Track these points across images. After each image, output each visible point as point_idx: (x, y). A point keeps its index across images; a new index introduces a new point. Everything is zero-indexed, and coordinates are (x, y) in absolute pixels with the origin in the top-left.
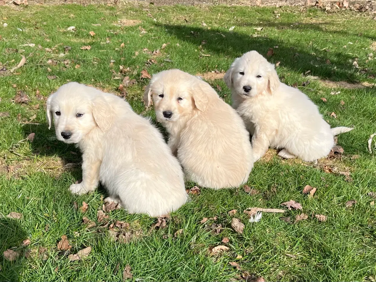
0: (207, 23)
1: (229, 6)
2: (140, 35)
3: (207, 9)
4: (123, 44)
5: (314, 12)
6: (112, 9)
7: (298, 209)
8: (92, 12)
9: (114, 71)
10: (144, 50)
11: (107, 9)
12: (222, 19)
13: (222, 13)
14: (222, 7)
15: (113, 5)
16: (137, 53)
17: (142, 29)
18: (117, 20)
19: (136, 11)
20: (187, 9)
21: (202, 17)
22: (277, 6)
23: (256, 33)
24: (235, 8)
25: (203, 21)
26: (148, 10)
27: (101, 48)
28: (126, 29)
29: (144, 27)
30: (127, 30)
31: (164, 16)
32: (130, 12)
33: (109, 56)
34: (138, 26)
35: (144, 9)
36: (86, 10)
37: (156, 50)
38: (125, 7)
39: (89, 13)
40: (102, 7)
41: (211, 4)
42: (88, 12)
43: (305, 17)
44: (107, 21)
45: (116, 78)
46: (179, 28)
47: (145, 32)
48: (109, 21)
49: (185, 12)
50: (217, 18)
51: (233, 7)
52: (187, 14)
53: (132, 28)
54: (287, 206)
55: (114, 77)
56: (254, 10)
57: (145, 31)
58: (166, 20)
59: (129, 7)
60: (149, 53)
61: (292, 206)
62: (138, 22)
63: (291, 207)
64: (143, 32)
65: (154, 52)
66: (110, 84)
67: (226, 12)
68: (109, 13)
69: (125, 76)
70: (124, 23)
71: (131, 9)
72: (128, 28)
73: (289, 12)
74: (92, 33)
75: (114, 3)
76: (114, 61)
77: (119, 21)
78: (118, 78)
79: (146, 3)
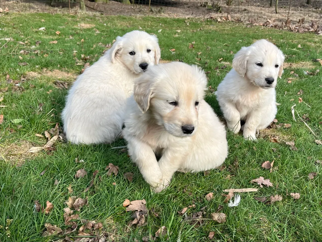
0: (142, 27)
1: (155, 17)
2: (95, 34)
3: (140, 18)
4: (83, 40)
5: (210, 22)
6: (73, 17)
7: (269, 186)
8: (58, 18)
9: (76, 59)
10: (100, 44)
11: (69, 17)
12: (152, 25)
13: (151, 22)
14: (151, 18)
15: (74, 14)
16: (94, 46)
17: (97, 30)
18: (77, 24)
19: (91, 19)
20: (127, 18)
21: (138, 24)
22: (187, 18)
23: (177, 34)
24: (159, 18)
25: (139, 26)
26: (99, 18)
27: (66, 43)
28: (84, 30)
29: (98, 29)
30: (85, 30)
31: (112, 22)
32: (87, 20)
33: (72, 48)
34: (94, 28)
35: (97, 18)
36: (54, 17)
37: (109, 44)
38: (83, 16)
39: (56, 19)
40: (66, 15)
41: (143, 15)
42: (55, 18)
43: (205, 25)
44: (70, 25)
45: (79, 64)
46: (123, 30)
47: (99, 32)
48: (71, 24)
49: (126, 20)
50: (148, 25)
51: (157, 18)
52: (127, 21)
53: (89, 30)
54: (258, 184)
55: (77, 63)
56: (172, 20)
57: (99, 31)
58: (113, 25)
59: (86, 16)
60: (103, 46)
61: (263, 183)
62: (93, 26)
64: (97, 32)
65: (107, 46)
66: (73, 69)
67: (155, 21)
68: (72, 20)
69: (86, 62)
70: (82, 27)
71: (87, 17)
72: (86, 29)
73: (195, 22)
74: (58, 33)
75: (75, 13)
76: (76, 51)
77: (79, 25)
78: (80, 64)
79: (98, 14)
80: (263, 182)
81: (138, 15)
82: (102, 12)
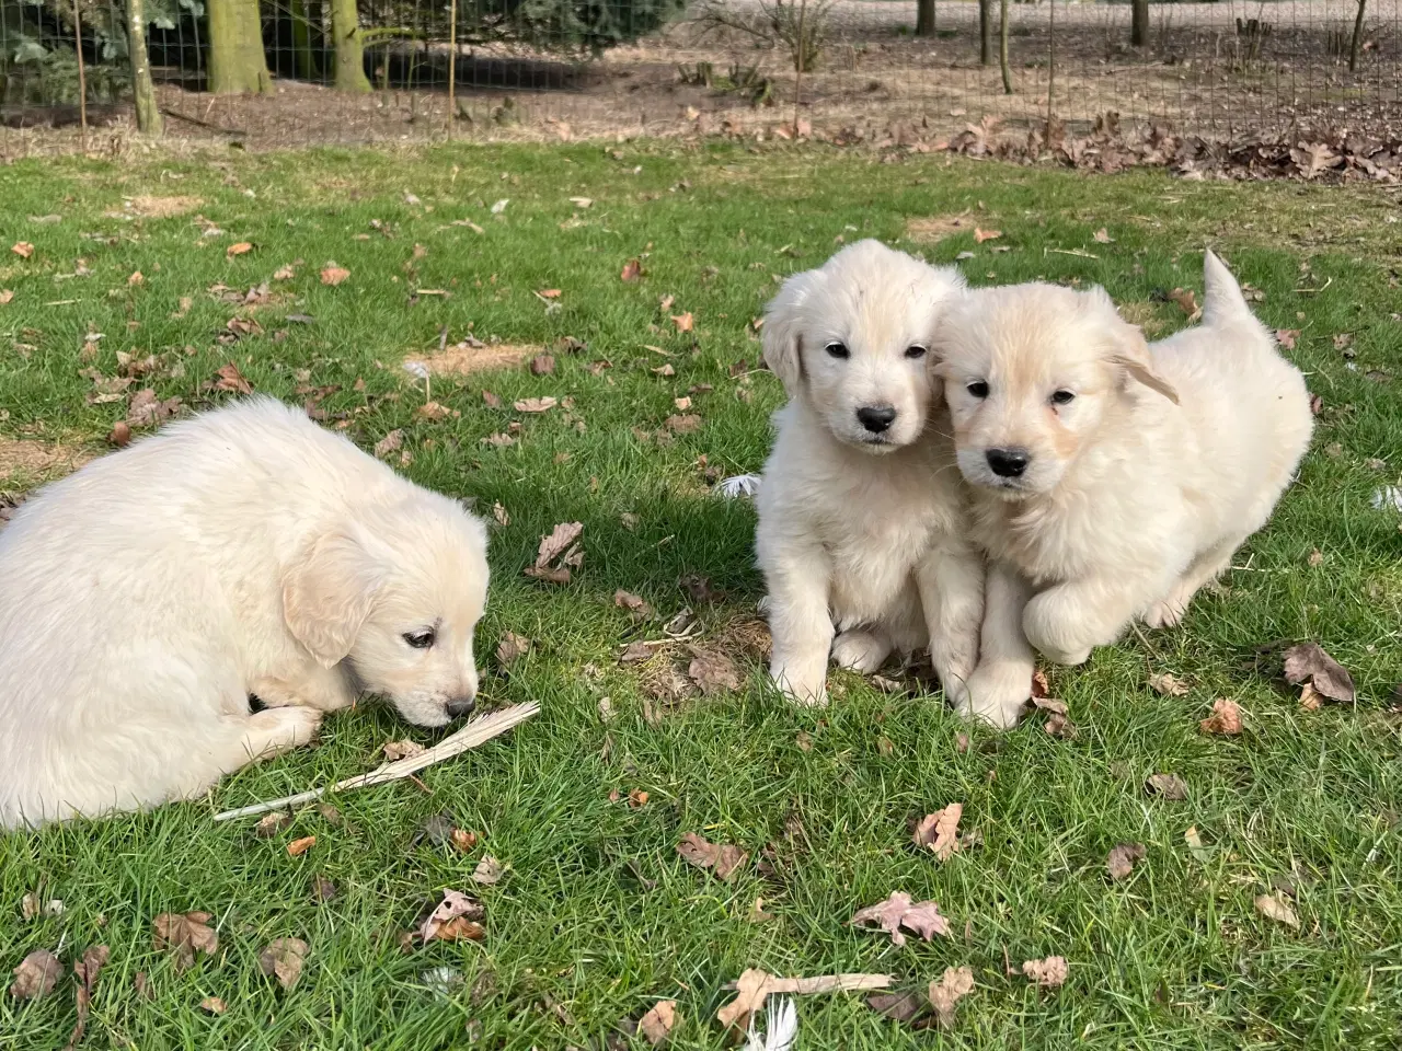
0: (419, 194)
1: (479, 144)
2: (201, 244)
3: (415, 154)
4: (137, 276)
5: (722, 150)
6: (101, 167)
7: (935, 935)
8: (29, 179)
9: (95, 374)
10: (216, 288)
11: (83, 169)
12: (464, 181)
13: (463, 165)
14: (460, 148)
15: (107, 155)
16: (186, 302)
17: (208, 222)
18: (120, 202)
19: (187, 171)
20: (352, 155)
21: (402, 178)
22: (621, 139)
23: (576, 215)
24: (500, 147)
25: (406, 191)
26: (223, 164)
27: (54, 296)
28: (151, 225)
29: (214, 217)
30: (155, 228)
31: (281, 180)
32: (167, 174)
33: (80, 320)
34: (194, 214)
35: (212, 164)
36: (8, 174)
37: (258, 286)
38: (150, 160)
39: (21, 184)
40: (69, 162)
41: (426, 140)
42: (15, 179)
43: (704, 164)
44: (85, 205)
45: (103, 398)
46: (332, 215)
47: (216, 232)
48: (90, 204)
49: (346, 166)
50: (449, 180)
51: (491, 146)
52: (353, 171)
53: (172, 223)
54: (885, 928)
55: (94, 394)
56: (556, 152)
57: (217, 227)
58: (286, 191)
59: (164, 158)
60: (234, 296)
61: (905, 923)
62: (194, 202)
63: (903, 929)
64: (210, 231)
65: (251, 295)
66: (76, 426)
67: (477, 162)
68: (94, 180)
69: (139, 386)
70: (145, 209)
71: (166, 165)
72: (158, 222)
73: (656, 153)
74: (22, 248)
75: (110, 151)
76: (98, 336)
77: (128, 204)
78: (110, 398)
79: (219, 145)
80: (905, 916)
81: (404, 141)
82: (236, 138)
